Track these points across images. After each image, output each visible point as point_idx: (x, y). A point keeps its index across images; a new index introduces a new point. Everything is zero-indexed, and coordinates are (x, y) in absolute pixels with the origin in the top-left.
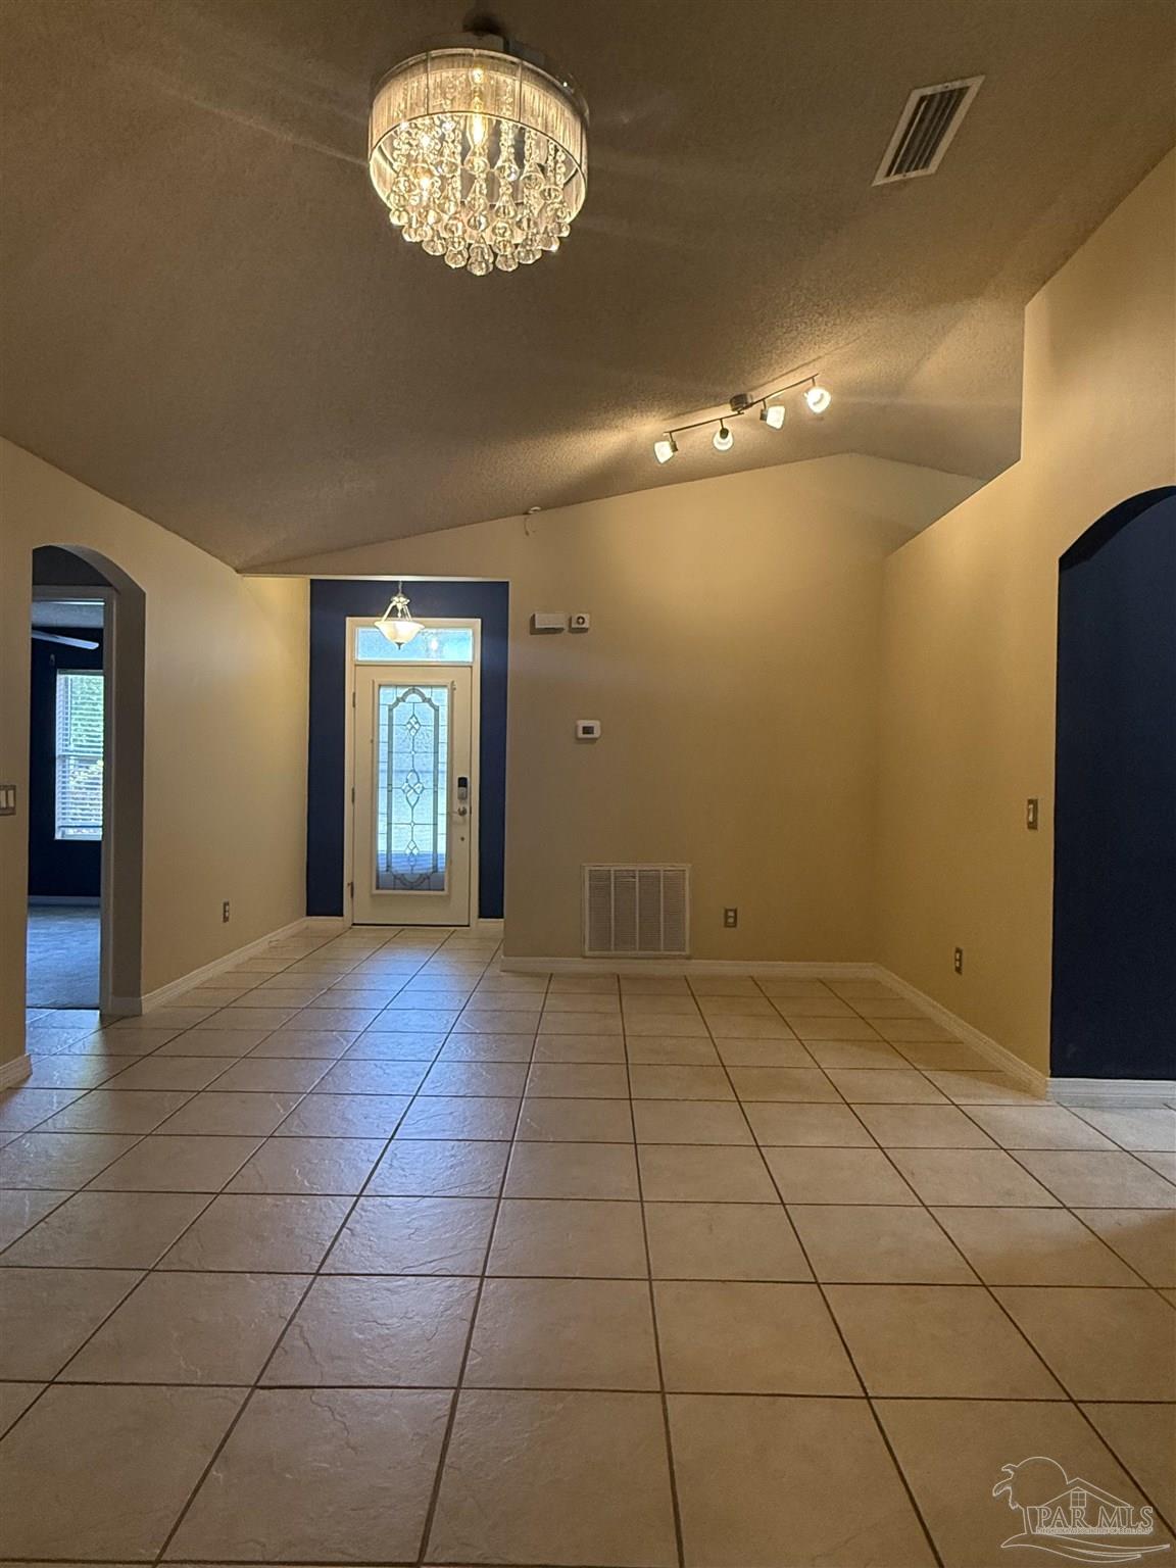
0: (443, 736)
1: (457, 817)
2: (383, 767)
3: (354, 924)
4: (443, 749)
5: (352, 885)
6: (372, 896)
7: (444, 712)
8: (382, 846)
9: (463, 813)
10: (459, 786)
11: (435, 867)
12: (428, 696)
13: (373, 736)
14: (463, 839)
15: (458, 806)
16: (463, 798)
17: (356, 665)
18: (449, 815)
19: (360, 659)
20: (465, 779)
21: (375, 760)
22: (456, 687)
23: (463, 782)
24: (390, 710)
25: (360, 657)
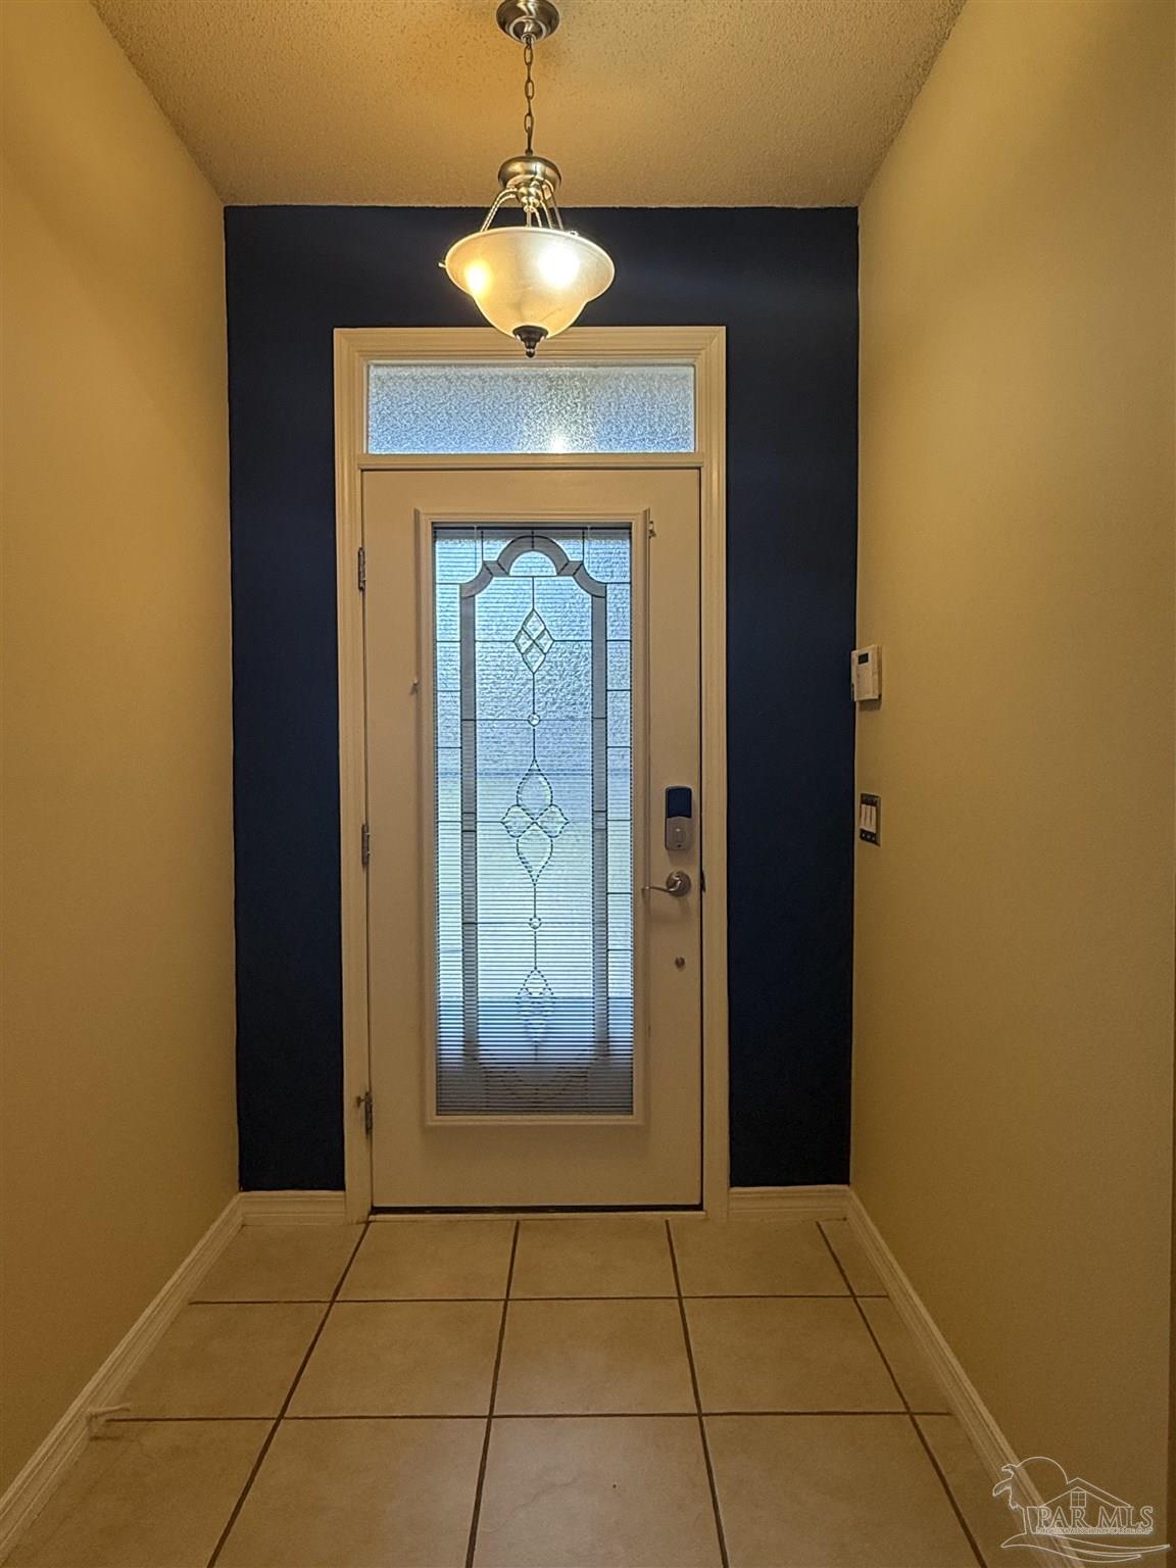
0: (619, 671)
1: (664, 903)
2: (449, 761)
3: (375, 1210)
4: (620, 707)
5: (367, 1102)
6: (427, 1131)
7: (619, 602)
8: (450, 984)
9: (678, 888)
10: (669, 814)
11: (604, 1041)
12: (574, 557)
13: (418, 673)
14: (680, 963)
15: (664, 867)
16: (677, 846)
17: (362, 471)
18: (642, 895)
19: (374, 450)
20: (686, 793)
21: (426, 743)
22: (655, 527)
23: (679, 802)
24: (467, 600)
25: (378, 445)
